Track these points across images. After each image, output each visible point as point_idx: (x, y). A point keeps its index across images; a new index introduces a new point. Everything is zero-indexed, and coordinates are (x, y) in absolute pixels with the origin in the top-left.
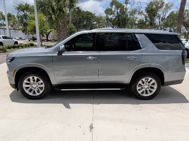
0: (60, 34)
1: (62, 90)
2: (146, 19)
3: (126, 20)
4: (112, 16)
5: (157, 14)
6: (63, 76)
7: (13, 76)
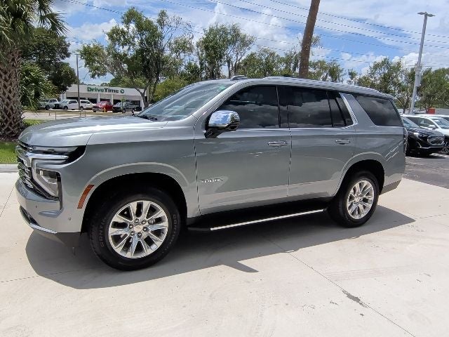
0: (11, 84)
1: (212, 229)
2: (201, 64)
3: (159, 61)
4: (126, 48)
5: (224, 55)
6: (219, 191)
7: (80, 207)
